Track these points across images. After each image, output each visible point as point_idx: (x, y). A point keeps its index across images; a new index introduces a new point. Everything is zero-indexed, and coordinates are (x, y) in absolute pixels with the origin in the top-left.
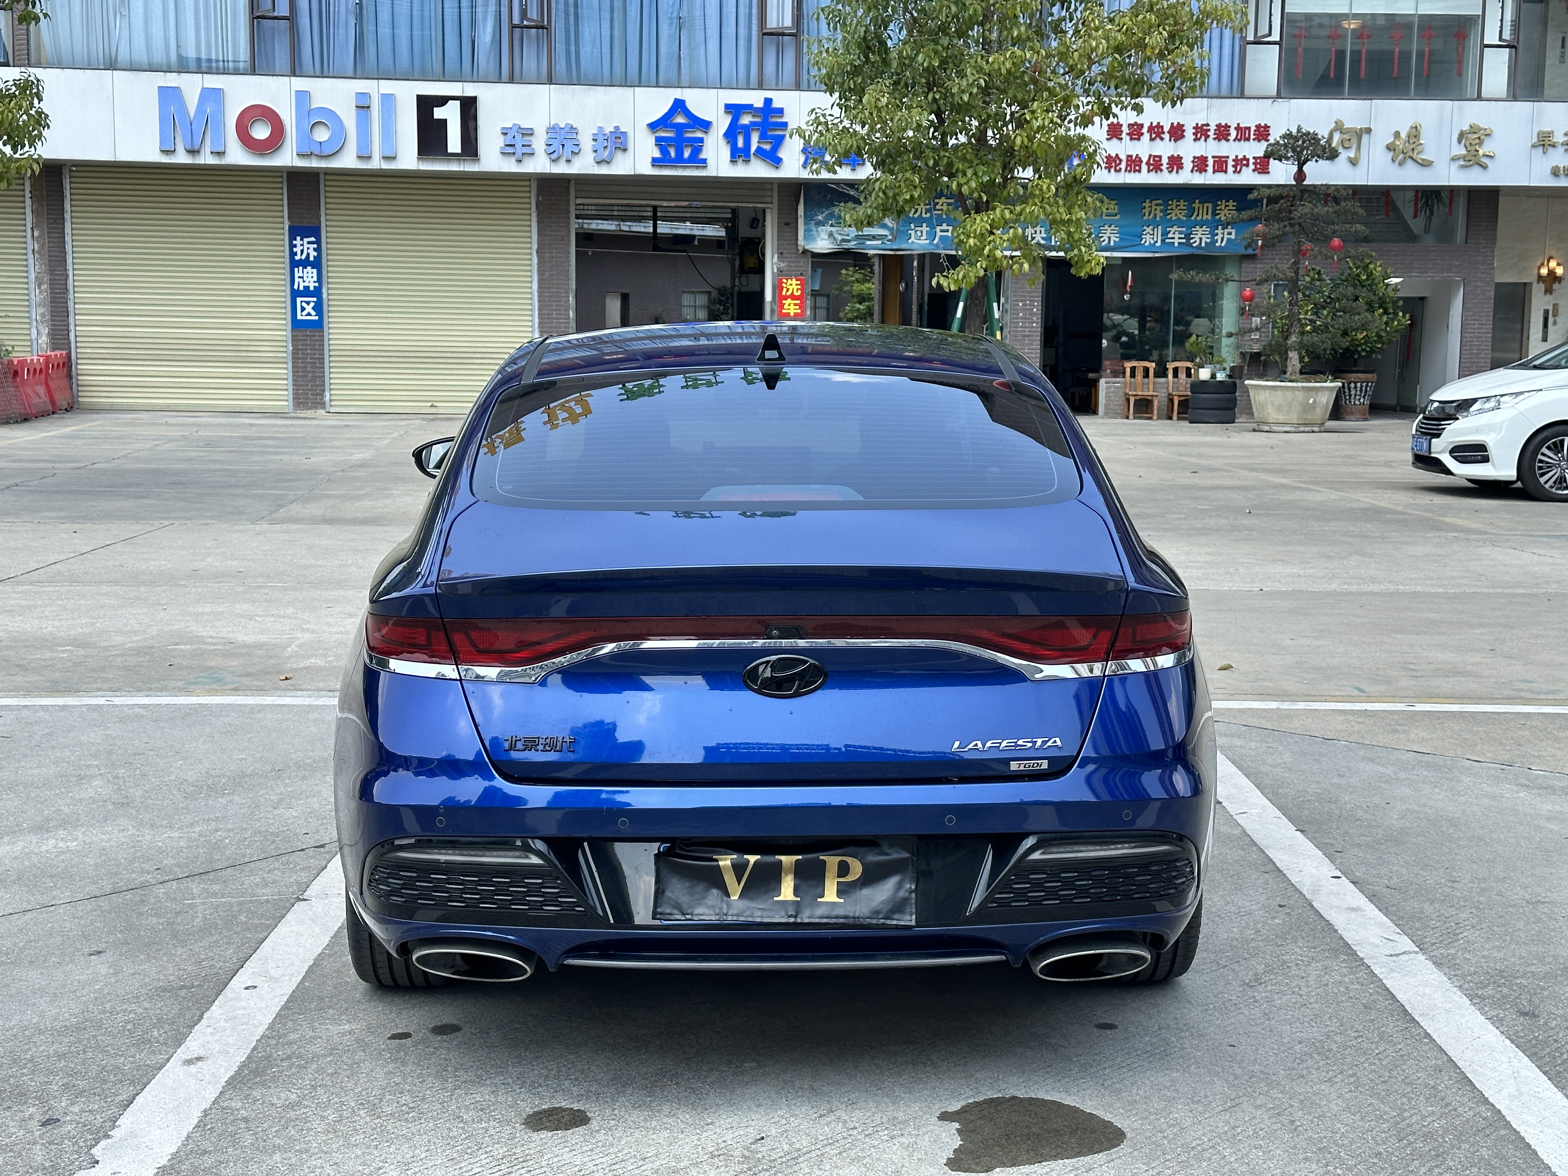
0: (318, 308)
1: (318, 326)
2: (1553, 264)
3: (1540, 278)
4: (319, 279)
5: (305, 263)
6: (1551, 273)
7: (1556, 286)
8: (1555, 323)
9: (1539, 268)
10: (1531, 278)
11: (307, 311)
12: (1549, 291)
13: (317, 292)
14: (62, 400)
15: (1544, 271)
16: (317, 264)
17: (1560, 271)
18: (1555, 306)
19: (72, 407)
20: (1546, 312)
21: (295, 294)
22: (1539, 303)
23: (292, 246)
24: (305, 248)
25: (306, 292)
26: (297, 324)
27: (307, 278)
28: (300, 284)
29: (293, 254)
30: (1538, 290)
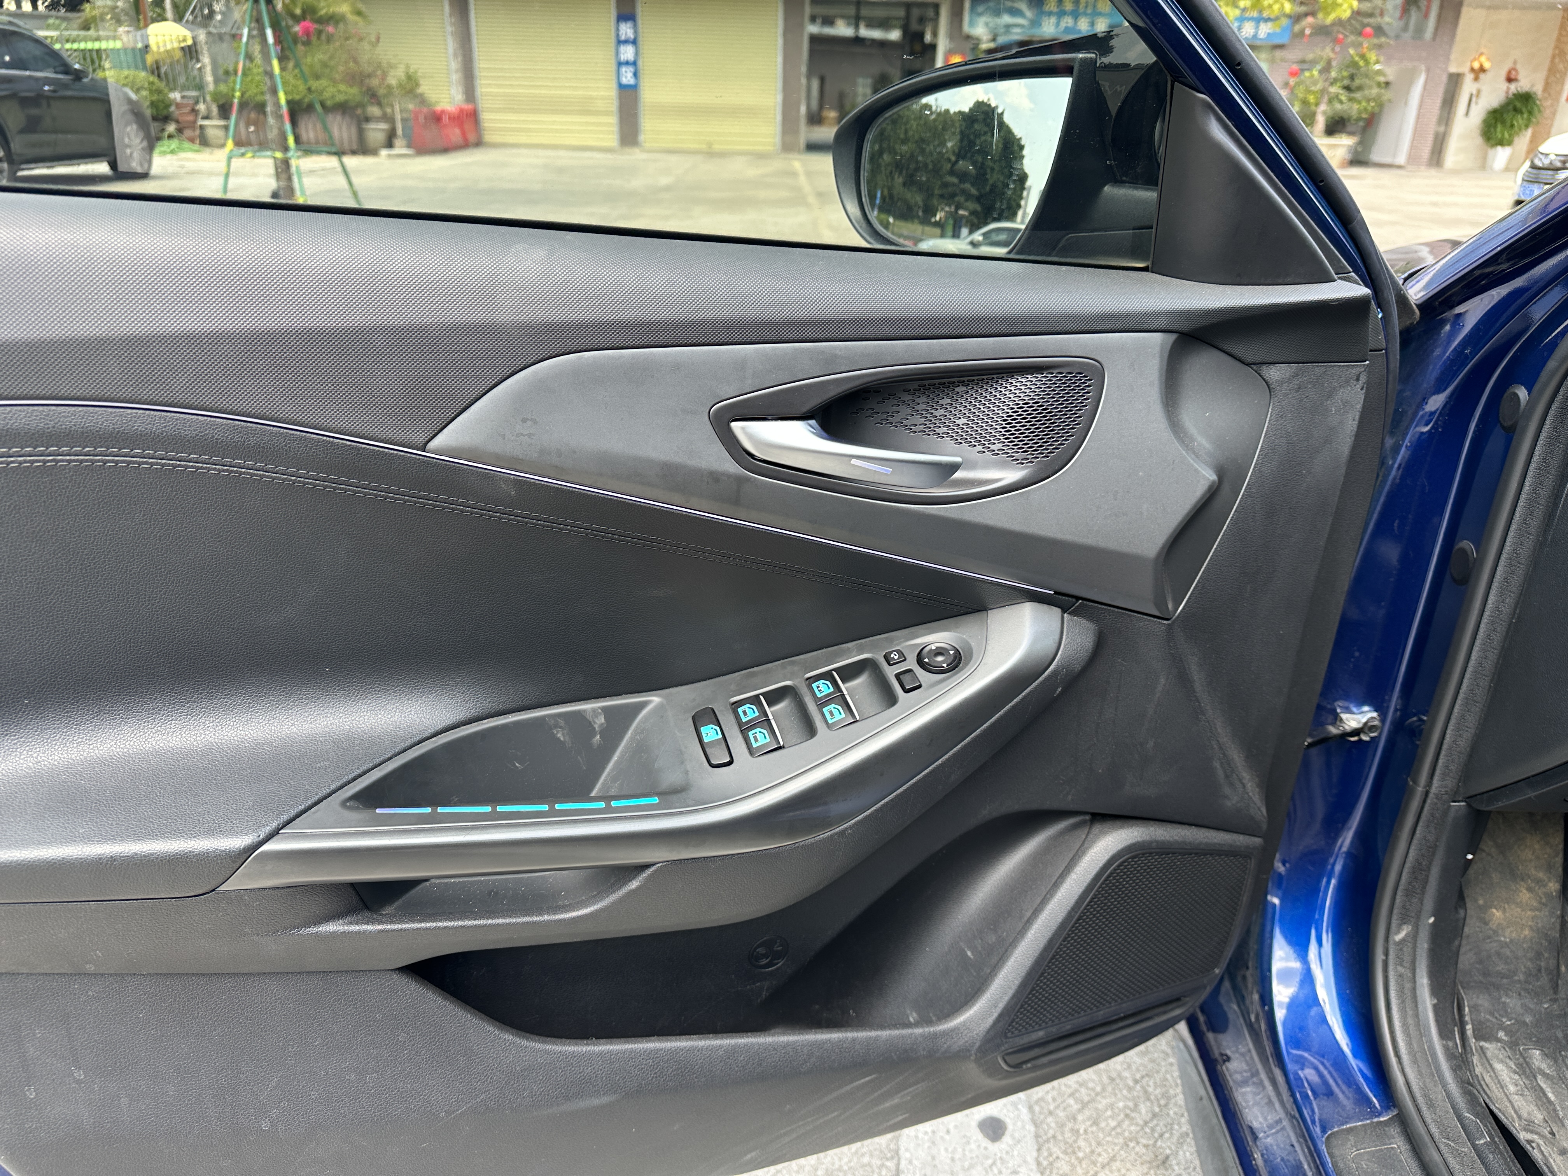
0: (635, 75)
1: (634, 88)
2: (1483, 59)
3: (1472, 70)
4: (637, 54)
5: (626, 42)
6: (1481, 66)
7: (1482, 76)
8: (1477, 103)
9: (1472, 61)
10: (1465, 69)
11: (627, 77)
12: (1476, 79)
13: (634, 64)
14: (472, 138)
15: (1476, 65)
16: (634, 42)
17: (1487, 65)
18: (1479, 92)
19: (479, 143)
20: (1471, 95)
21: (620, 64)
22: (1468, 86)
23: (618, 30)
24: (627, 30)
25: (627, 63)
26: (622, 87)
27: (628, 52)
28: (623, 58)
29: (618, 35)
30: (1469, 77)
